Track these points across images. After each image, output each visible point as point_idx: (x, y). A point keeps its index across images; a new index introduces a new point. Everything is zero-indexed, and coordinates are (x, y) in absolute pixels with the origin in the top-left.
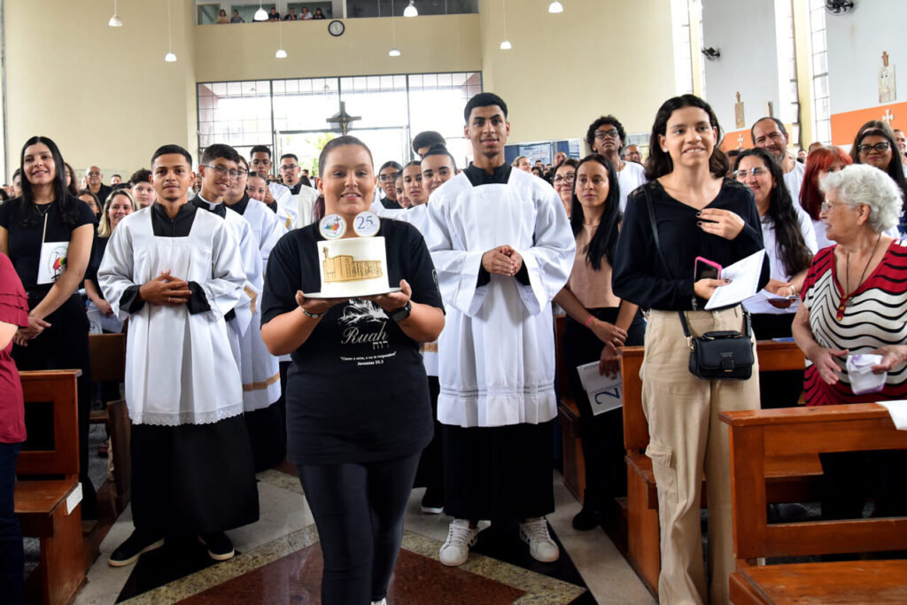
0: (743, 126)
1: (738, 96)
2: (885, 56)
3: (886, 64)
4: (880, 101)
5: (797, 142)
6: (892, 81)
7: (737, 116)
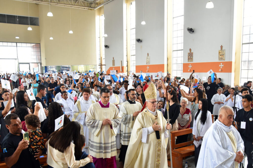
0: (114, 66)
1: (113, 58)
2: (148, 54)
3: (148, 56)
4: (147, 64)
5: (127, 70)
6: (149, 60)
7: (113, 63)
